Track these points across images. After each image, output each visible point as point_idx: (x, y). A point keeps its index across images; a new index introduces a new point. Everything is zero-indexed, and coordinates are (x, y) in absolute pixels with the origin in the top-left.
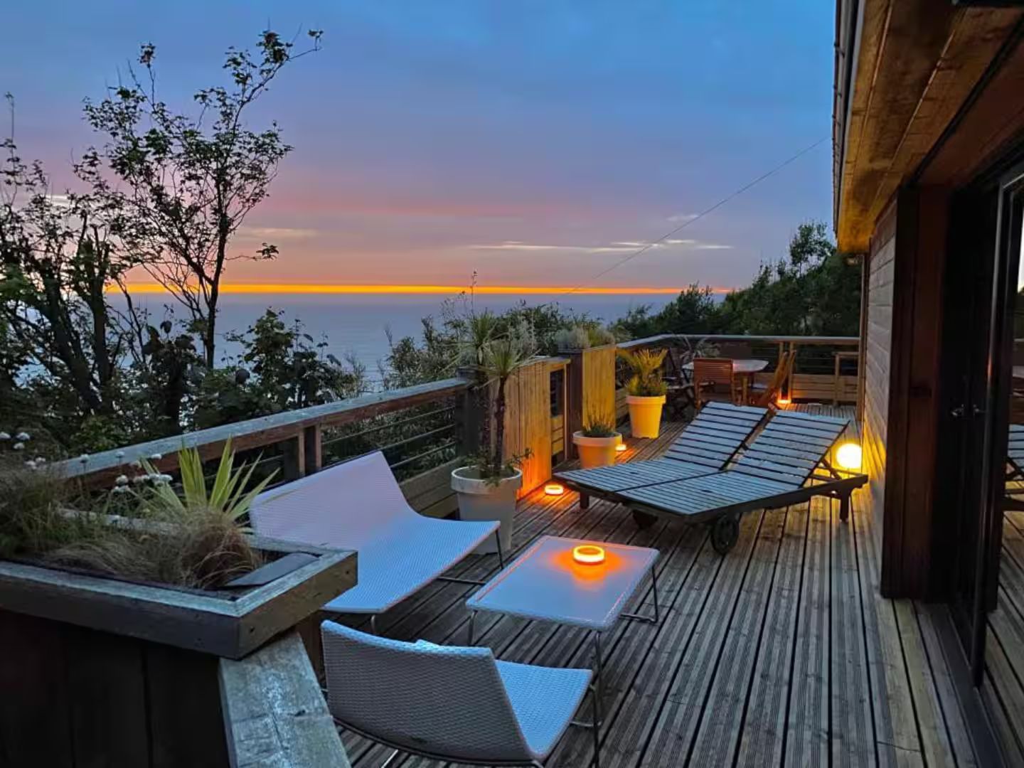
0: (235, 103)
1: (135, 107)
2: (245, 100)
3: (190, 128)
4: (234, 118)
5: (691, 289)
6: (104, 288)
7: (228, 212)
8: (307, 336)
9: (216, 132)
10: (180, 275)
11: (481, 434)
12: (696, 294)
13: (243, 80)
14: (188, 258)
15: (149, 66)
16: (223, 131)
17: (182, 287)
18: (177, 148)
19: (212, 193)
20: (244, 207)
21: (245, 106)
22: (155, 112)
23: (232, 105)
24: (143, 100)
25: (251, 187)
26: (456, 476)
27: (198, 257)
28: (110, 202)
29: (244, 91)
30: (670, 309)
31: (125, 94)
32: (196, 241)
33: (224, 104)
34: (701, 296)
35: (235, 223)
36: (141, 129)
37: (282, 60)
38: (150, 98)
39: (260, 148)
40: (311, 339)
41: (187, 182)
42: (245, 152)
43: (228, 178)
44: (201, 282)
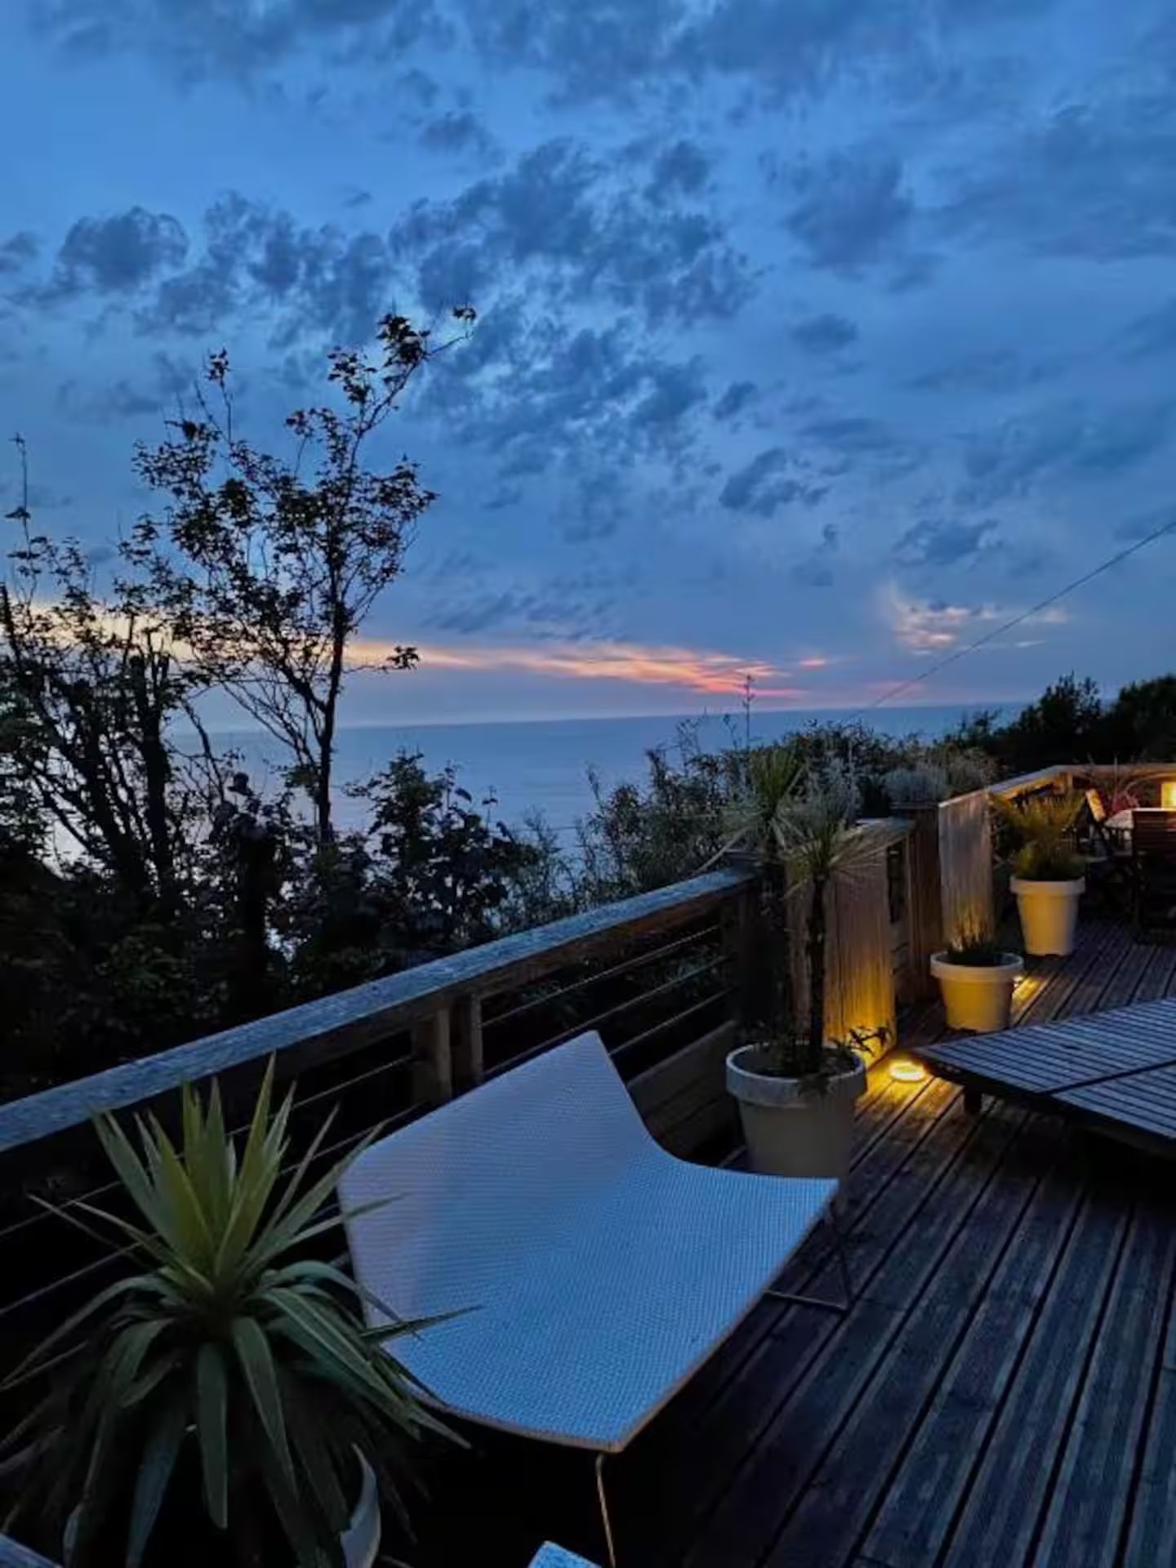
0: (351, 433)
1: (204, 449)
2: (364, 426)
3: (283, 474)
4: (348, 456)
5: (1063, 685)
6: (162, 724)
7: (346, 599)
8: (461, 792)
9: (322, 478)
10: (279, 699)
11: (780, 986)
12: (1072, 691)
13: (359, 394)
14: (288, 672)
15: (222, 384)
16: (334, 474)
17: (281, 716)
18: (265, 504)
19: (321, 570)
20: (369, 590)
21: (366, 435)
22: (234, 455)
23: (345, 436)
24: (216, 439)
25: (378, 559)
26: (735, 1069)
27: (303, 671)
28: (175, 592)
29: (362, 412)
30: (1029, 716)
31: (189, 429)
32: (299, 646)
33: (334, 436)
34: (1078, 693)
35: (357, 616)
36: (213, 481)
37: (416, 359)
38: (225, 433)
39: (388, 497)
40: (468, 797)
41: (282, 557)
42: (366, 506)
43: (342, 547)
44: (309, 709)
